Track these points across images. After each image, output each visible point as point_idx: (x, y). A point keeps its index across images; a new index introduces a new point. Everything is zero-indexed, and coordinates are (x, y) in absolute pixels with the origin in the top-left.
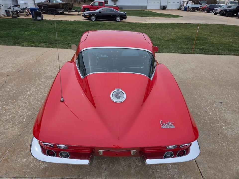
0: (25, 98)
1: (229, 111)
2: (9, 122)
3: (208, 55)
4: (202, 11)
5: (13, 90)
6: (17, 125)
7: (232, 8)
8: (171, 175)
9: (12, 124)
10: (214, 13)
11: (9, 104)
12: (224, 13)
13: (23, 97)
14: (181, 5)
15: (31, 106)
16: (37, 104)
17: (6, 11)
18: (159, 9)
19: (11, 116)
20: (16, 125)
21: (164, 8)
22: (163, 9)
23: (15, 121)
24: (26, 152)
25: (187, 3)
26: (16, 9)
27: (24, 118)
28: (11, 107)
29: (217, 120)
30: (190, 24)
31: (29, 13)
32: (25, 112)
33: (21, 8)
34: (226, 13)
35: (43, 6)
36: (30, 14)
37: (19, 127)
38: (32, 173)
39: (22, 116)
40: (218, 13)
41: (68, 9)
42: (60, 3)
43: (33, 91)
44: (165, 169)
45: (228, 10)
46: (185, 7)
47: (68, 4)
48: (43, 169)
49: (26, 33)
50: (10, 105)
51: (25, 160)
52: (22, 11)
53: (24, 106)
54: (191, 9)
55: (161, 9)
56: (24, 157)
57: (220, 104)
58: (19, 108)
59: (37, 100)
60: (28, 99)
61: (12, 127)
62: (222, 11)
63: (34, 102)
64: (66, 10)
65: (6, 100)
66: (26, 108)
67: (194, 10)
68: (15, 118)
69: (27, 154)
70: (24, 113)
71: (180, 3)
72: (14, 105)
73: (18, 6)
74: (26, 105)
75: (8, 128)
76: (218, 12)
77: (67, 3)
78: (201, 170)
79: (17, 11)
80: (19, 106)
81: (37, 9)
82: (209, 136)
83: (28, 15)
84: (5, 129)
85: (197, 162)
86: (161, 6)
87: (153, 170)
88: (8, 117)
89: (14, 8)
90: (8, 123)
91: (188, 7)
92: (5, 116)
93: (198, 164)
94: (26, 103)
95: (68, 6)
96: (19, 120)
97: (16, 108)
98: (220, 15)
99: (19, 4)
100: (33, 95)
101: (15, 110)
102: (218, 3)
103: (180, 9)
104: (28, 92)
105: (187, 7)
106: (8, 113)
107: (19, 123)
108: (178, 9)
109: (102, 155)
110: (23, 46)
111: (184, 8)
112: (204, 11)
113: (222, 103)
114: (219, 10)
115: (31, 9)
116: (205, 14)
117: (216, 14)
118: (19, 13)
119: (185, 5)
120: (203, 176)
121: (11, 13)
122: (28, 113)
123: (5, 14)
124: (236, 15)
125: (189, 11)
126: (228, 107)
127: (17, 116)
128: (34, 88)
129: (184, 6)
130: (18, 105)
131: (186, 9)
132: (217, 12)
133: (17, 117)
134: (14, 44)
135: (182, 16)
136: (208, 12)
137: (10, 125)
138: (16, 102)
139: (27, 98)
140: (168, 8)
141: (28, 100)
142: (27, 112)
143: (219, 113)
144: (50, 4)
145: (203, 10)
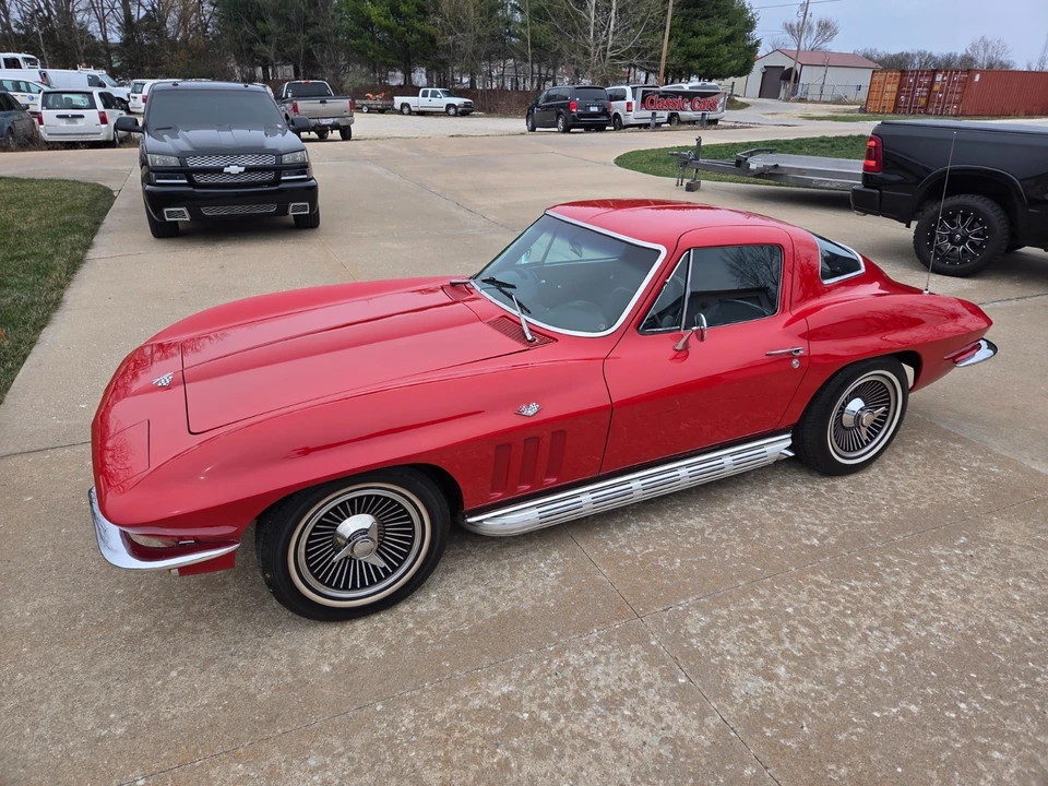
6: (992, 541)
11: (1008, 640)
13: (932, 635)
15: (916, 568)
16: (889, 564)
27: (964, 547)
28: (1002, 616)
32: (950, 564)
37: (989, 531)
39: (966, 556)
43: (865, 639)
50: (1008, 631)
53: (944, 586)
59: (877, 576)
60: (914, 610)
63: (894, 579)
66: (938, 574)
68: (995, 565)
70: (955, 559)
72: (987, 622)
74: (933, 586)
80: (965, 601)
94: (932, 597)
96: (984, 551)
97: (979, 599)
100: (875, 615)
101: (988, 596)
104: (891, 655)
107: (985, 543)
122: (944, 553)
127: (985, 567)
130: (968, 608)
133: (985, 563)
138: (971, 628)
139: (913, 616)
141: (918, 607)
142: (942, 557)
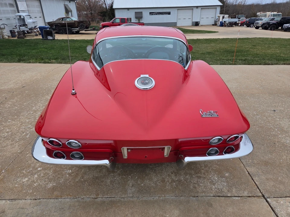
0: (29, 114)
1: (285, 118)
2: (8, 139)
3: (252, 65)
4: (241, 26)
5: (15, 106)
7: (275, 20)
8: (218, 189)
9: (12, 141)
10: (256, 26)
11: (9, 120)
12: (266, 27)
13: (27, 113)
14: (216, 20)
17: (11, 31)
18: (191, 25)
19: (11, 134)
20: (16, 142)
21: (197, 24)
22: (195, 26)
23: (15, 138)
24: (29, 171)
25: (223, 17)
26: (23, 28)
27: (27, 134)
28: (11, 124)
29: (271, 128)
30: (228, 38)
31: (38, 33)
32: (29, 128)
33: (28, 27)
34: (269, 27)
35: (55, 25)
36: (40, 34)
37: (20, 145)
38: (35, 193)
39: (25, 132)
40: (260, 27)
41: (84, 28)
42: (75, 21)
44: (210, 182)
45: (271, 22)
46: (221, 22)
47: (85, 22)
48: (50, 188)
49: (34, 51)
51: (26, 179)
52: (30, 31)
53: (28, 122)
54: (227, 24)
55: (193, 25)
56: (25, 176)
57: (273, 112)
58: (21, 124)
60: (33, 114)
61: (11, 145)
62: (264, 24)
64: (81, 28)
65: (6, 116)
66: (31, 124)
67: (231, 25)
68: (15, 135)
69: (29, 172)
70: (28, 130)
71: (214, 17)
72: (14, 121)
73: (25, 25)
74: (31, 121)
75: (7, 146)
76: (260, 25)
77: (83, 21)
78: (256, 183)
79: (24, 31)
80: (22, 122)
81: (48, 28)
82: (263, 145)
83: (37, 35)
84: (3, 147)
85: (251, 173)
86: (192, 22)
87: (195, 185)
88: (6, 134)
89: (21, 27)
90: (6, 141)
91: (225, 22)
92: (3, 133)
93: (252, 175)
94: (30, 119)
95: (84, 23)
96: (20, 136)
97: (18, 124)
98: (263, 29)
99: (26, 23)
101: (16, 126)
102: (259, 17)
103: (215, 24)
104: (33, 107)
105: (223, 22)
106: (7, 130)
107: (20, 140)
108: (213, 25)
109: (126, 158)
110: (30, 63)
111: (219, 23)
112: (243, 26)
113: (275, 111)
114: (260, 23)
115: (40, 28)
116: (245, 28)
117: (257, 28)
118: (26, 34)
119: (221, 20)
120: (260, 188)
121: (17, 34)
122: (32, 130)
123: (10, 35)
124: (280, 28)
125: (225, 26)
126: (283, 114)
127: (18, 132)
128: (41, 103)
129: (219, 21)
130: (20, 121)
131: (222, 25)
132: (258, 25)
134: (19, 61)
135: (218, 32)
136: (248, 27)
137: (9, 142)
138: (18, 118)
140: (201, 24)
141: (33, 115)
142: (31, 128)
143: (273, 121)
144: (63, 22)
145: (242, 24)
